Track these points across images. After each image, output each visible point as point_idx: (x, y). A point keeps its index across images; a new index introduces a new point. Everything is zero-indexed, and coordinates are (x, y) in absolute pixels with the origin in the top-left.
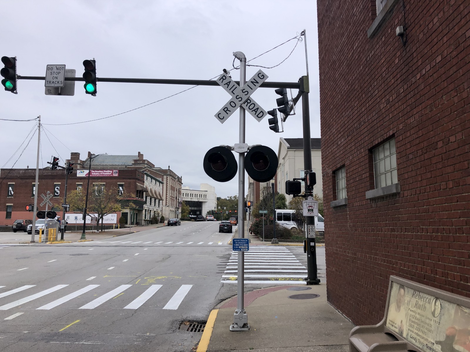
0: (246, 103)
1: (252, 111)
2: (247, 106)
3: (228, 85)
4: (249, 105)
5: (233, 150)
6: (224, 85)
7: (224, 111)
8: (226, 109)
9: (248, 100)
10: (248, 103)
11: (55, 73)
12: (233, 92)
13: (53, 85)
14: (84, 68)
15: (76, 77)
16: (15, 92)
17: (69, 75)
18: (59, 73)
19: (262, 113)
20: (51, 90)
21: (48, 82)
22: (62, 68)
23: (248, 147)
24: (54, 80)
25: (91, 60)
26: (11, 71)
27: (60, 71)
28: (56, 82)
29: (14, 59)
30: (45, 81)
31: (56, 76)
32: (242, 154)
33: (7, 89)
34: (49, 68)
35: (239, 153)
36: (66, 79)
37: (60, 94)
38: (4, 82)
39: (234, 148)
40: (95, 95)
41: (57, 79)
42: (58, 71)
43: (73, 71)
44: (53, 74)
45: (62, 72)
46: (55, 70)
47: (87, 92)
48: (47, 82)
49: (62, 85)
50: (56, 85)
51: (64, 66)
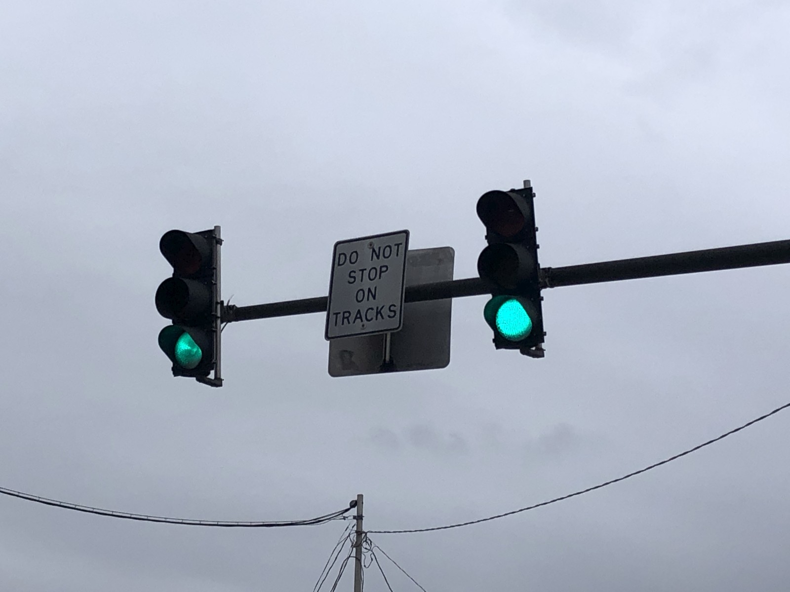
11: (366, 273)
13: (357, 327)
16: (212, 376)
17: (426, 277)
18: (383, 269)
20: (351, 354)
21: (340, 316)
22: (394, 249)
24: (364, 306)
25: (513, 191)
26: (195, 288)
27: (385, 262)
28: (372, 314)
29: (211, 238)
30: (324, 314)
31: (372, 285)
33: (179, 369)
34: (342, 257)
36: (413, 294)
37: (388, 367)
38: (167, 340)
41: (374, 297)
42: (378, 263)
43: (445, 256)
44: (358, 279)
45: (395, 263)
46: (366, 261)
47: (501, 341)
48: (333, 317)
49: (394, 323)
50: (371, 327)
51: (401, 239)
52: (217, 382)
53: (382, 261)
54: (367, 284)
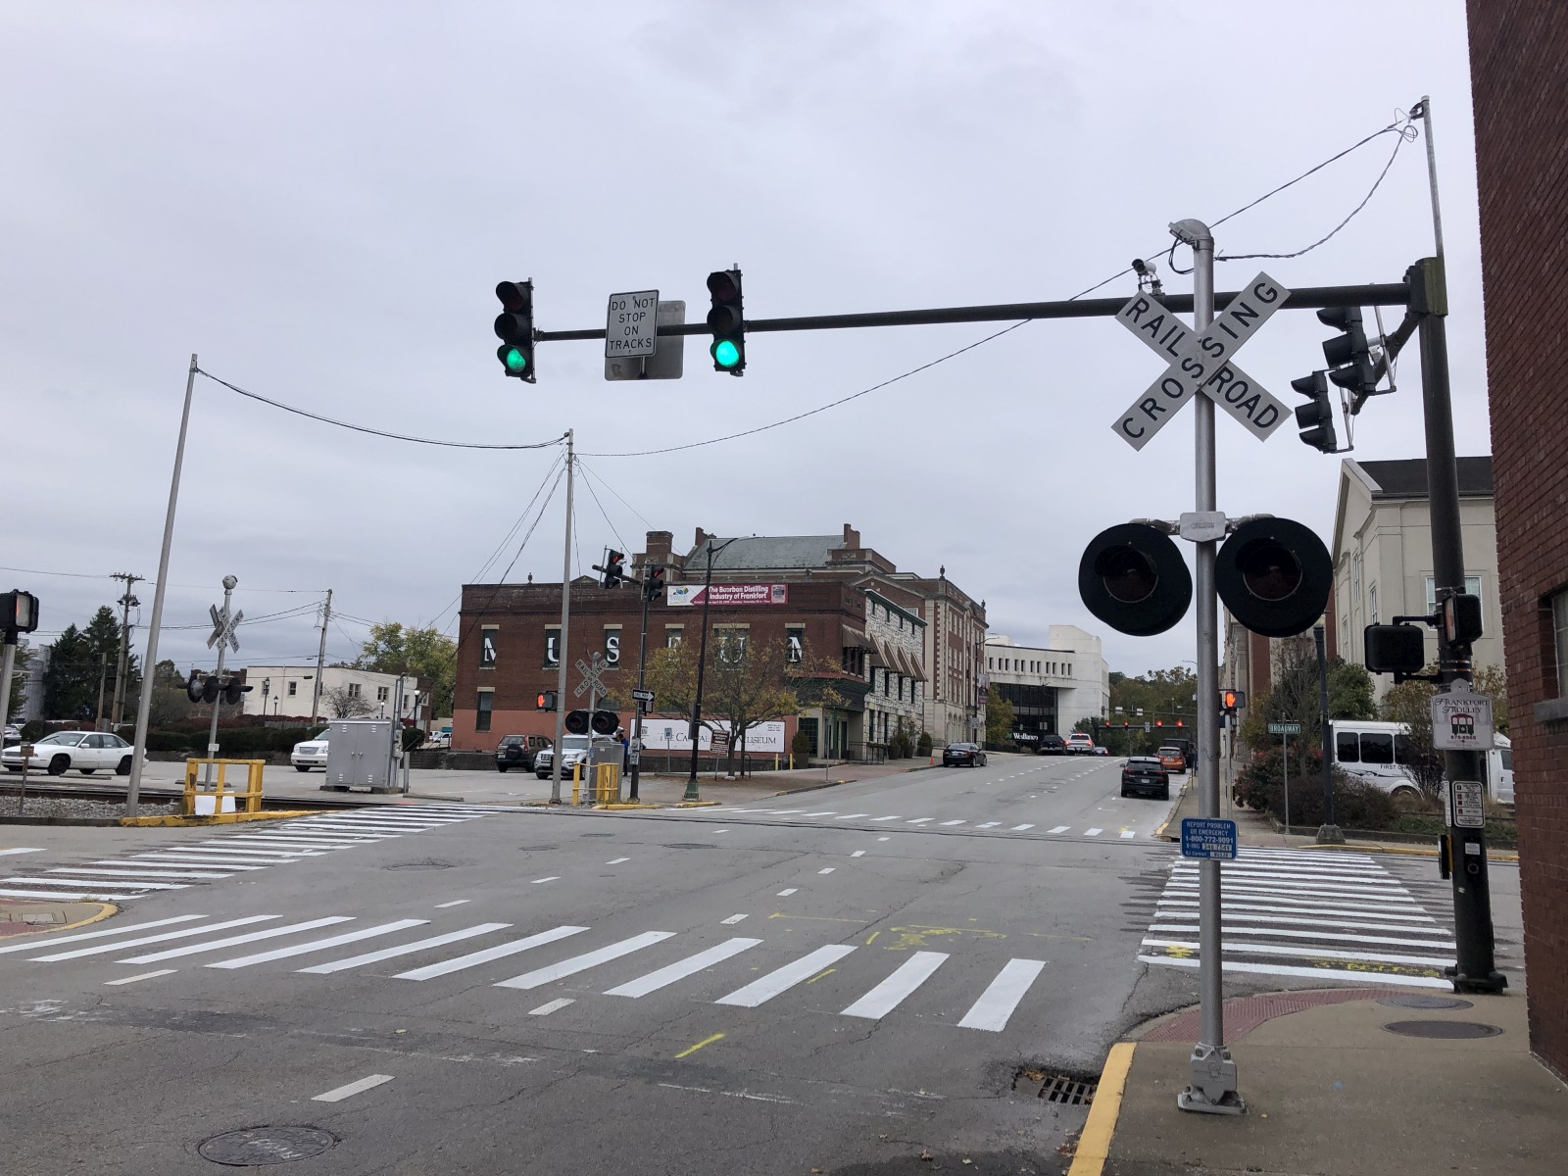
0: (1218, 381)
1: (1238, 407)
2: (1219, 391)
3: (1156, 329)
4: (1226, 386)
5: (1174, 533)
6: (1143, 328)
7: (1145, 410)
8: (1149, 406)
9: (1222, 372)
10: (1223, 381)
11: (631, 316)
12: (1173, 348)
13: (626, 352)
14: (709, 295)
15: (686, 323)
16: (530, 377)
17: (668, 320)
18: (641, 315)
19: (1271, 414)
20: (619, 367)
21: (615, 343)
22: (650, 301)
23: (1227, 522)
24: (630, 338)
25: (728, 271)
26: (520, 320)
27: (644, 310)
28: (635, 344)
29: (528, 286)
30: (604, 340)
31: (635, 324)
32: (1205, 547)
33: (509, 372)
34: (615, 305)
35: (1195, 543)
36: (662, 331)
37: (643, 376)
38: (502, 354)
39: (1178, 528)
40: (740, 374)
41: (637, 332)
42: (638, 310)
43: (678, 307)
44: (626, 320)
45: (650, 311)
46: (631, 308)
47: (719, 367)
48: (610, 344)
49: (650, 351)
50: (635, 352)
51: (654, 295)
52: (533, 381)
53: (642, 309)
54: (632, 324)
